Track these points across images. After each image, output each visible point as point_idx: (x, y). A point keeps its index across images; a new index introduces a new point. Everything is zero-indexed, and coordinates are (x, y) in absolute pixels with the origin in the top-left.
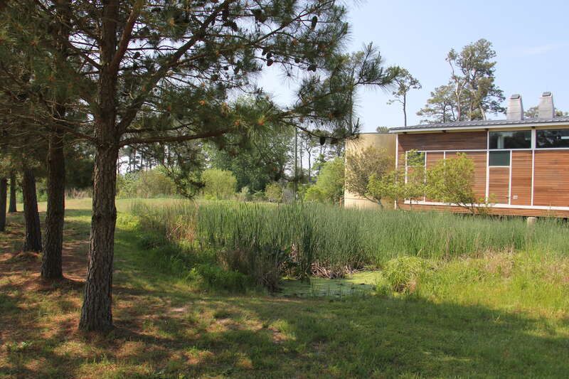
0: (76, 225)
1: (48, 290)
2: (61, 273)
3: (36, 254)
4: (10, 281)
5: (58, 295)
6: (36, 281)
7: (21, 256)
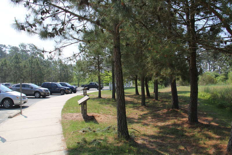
0: (182, 97)
1: (194, 127)
2: (197, 120)
3: (177, 110)
4: (175, 122)
5: (200, 130)
6: (187, 123)
7: (171, 111)
